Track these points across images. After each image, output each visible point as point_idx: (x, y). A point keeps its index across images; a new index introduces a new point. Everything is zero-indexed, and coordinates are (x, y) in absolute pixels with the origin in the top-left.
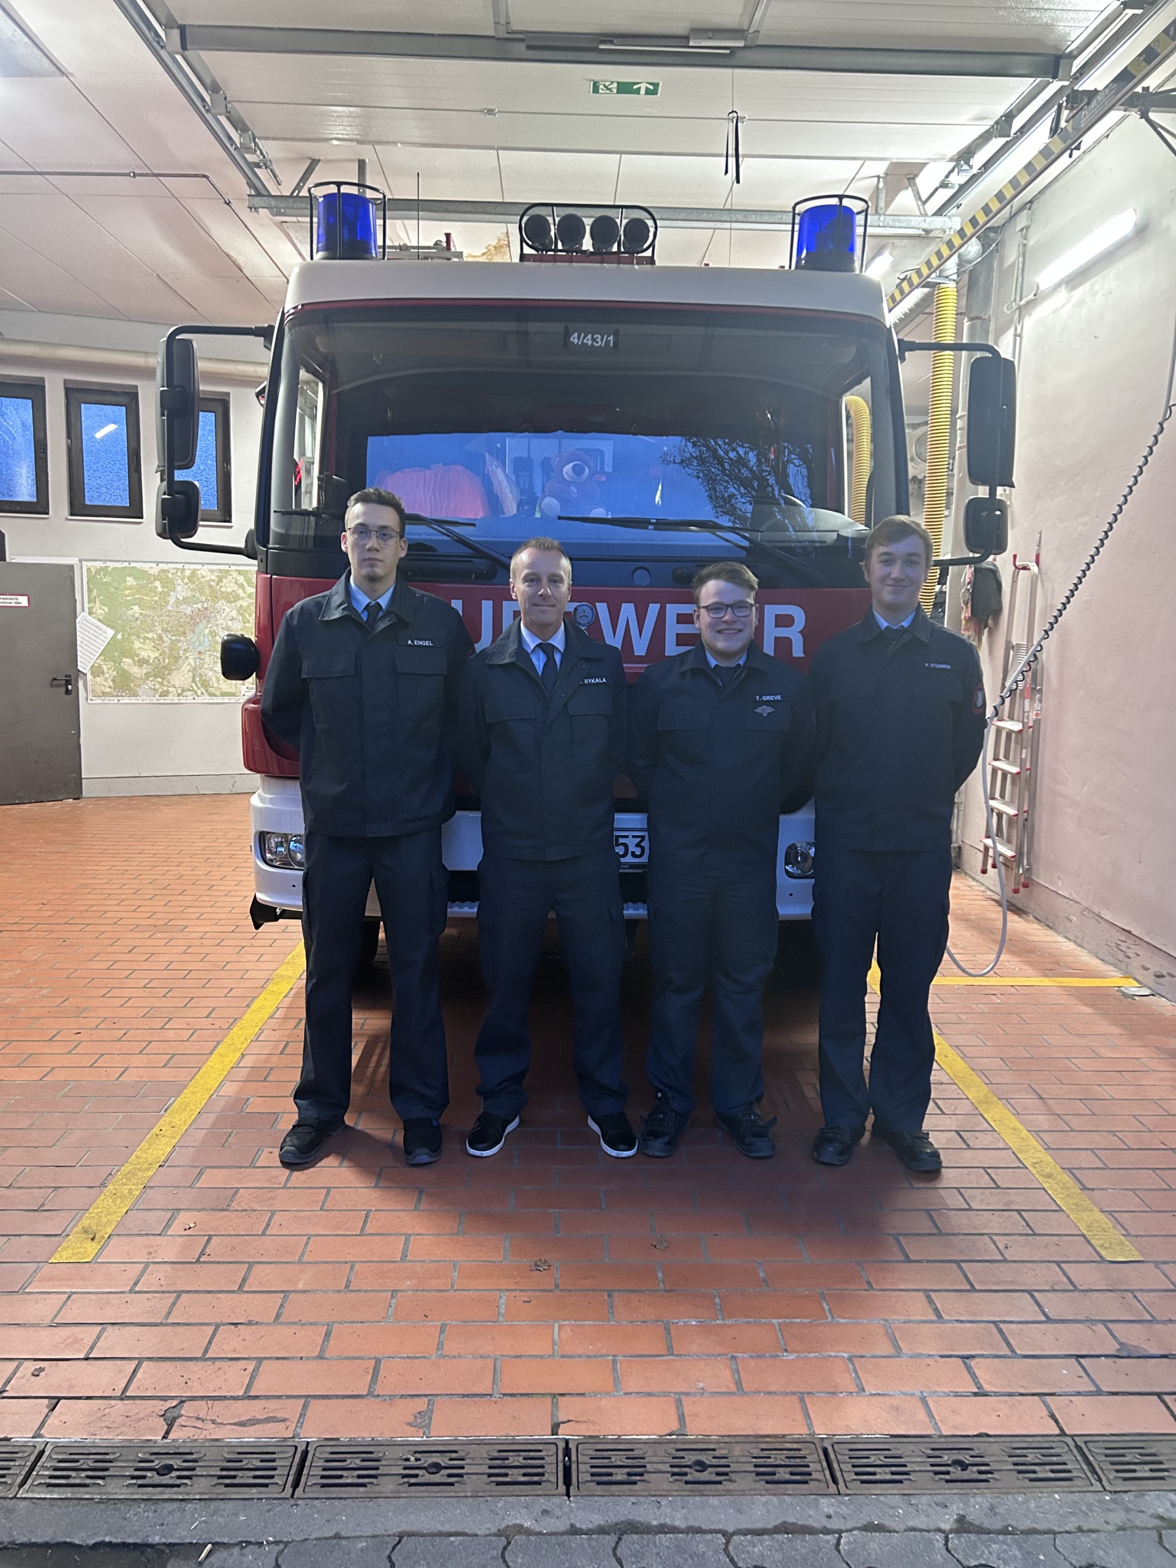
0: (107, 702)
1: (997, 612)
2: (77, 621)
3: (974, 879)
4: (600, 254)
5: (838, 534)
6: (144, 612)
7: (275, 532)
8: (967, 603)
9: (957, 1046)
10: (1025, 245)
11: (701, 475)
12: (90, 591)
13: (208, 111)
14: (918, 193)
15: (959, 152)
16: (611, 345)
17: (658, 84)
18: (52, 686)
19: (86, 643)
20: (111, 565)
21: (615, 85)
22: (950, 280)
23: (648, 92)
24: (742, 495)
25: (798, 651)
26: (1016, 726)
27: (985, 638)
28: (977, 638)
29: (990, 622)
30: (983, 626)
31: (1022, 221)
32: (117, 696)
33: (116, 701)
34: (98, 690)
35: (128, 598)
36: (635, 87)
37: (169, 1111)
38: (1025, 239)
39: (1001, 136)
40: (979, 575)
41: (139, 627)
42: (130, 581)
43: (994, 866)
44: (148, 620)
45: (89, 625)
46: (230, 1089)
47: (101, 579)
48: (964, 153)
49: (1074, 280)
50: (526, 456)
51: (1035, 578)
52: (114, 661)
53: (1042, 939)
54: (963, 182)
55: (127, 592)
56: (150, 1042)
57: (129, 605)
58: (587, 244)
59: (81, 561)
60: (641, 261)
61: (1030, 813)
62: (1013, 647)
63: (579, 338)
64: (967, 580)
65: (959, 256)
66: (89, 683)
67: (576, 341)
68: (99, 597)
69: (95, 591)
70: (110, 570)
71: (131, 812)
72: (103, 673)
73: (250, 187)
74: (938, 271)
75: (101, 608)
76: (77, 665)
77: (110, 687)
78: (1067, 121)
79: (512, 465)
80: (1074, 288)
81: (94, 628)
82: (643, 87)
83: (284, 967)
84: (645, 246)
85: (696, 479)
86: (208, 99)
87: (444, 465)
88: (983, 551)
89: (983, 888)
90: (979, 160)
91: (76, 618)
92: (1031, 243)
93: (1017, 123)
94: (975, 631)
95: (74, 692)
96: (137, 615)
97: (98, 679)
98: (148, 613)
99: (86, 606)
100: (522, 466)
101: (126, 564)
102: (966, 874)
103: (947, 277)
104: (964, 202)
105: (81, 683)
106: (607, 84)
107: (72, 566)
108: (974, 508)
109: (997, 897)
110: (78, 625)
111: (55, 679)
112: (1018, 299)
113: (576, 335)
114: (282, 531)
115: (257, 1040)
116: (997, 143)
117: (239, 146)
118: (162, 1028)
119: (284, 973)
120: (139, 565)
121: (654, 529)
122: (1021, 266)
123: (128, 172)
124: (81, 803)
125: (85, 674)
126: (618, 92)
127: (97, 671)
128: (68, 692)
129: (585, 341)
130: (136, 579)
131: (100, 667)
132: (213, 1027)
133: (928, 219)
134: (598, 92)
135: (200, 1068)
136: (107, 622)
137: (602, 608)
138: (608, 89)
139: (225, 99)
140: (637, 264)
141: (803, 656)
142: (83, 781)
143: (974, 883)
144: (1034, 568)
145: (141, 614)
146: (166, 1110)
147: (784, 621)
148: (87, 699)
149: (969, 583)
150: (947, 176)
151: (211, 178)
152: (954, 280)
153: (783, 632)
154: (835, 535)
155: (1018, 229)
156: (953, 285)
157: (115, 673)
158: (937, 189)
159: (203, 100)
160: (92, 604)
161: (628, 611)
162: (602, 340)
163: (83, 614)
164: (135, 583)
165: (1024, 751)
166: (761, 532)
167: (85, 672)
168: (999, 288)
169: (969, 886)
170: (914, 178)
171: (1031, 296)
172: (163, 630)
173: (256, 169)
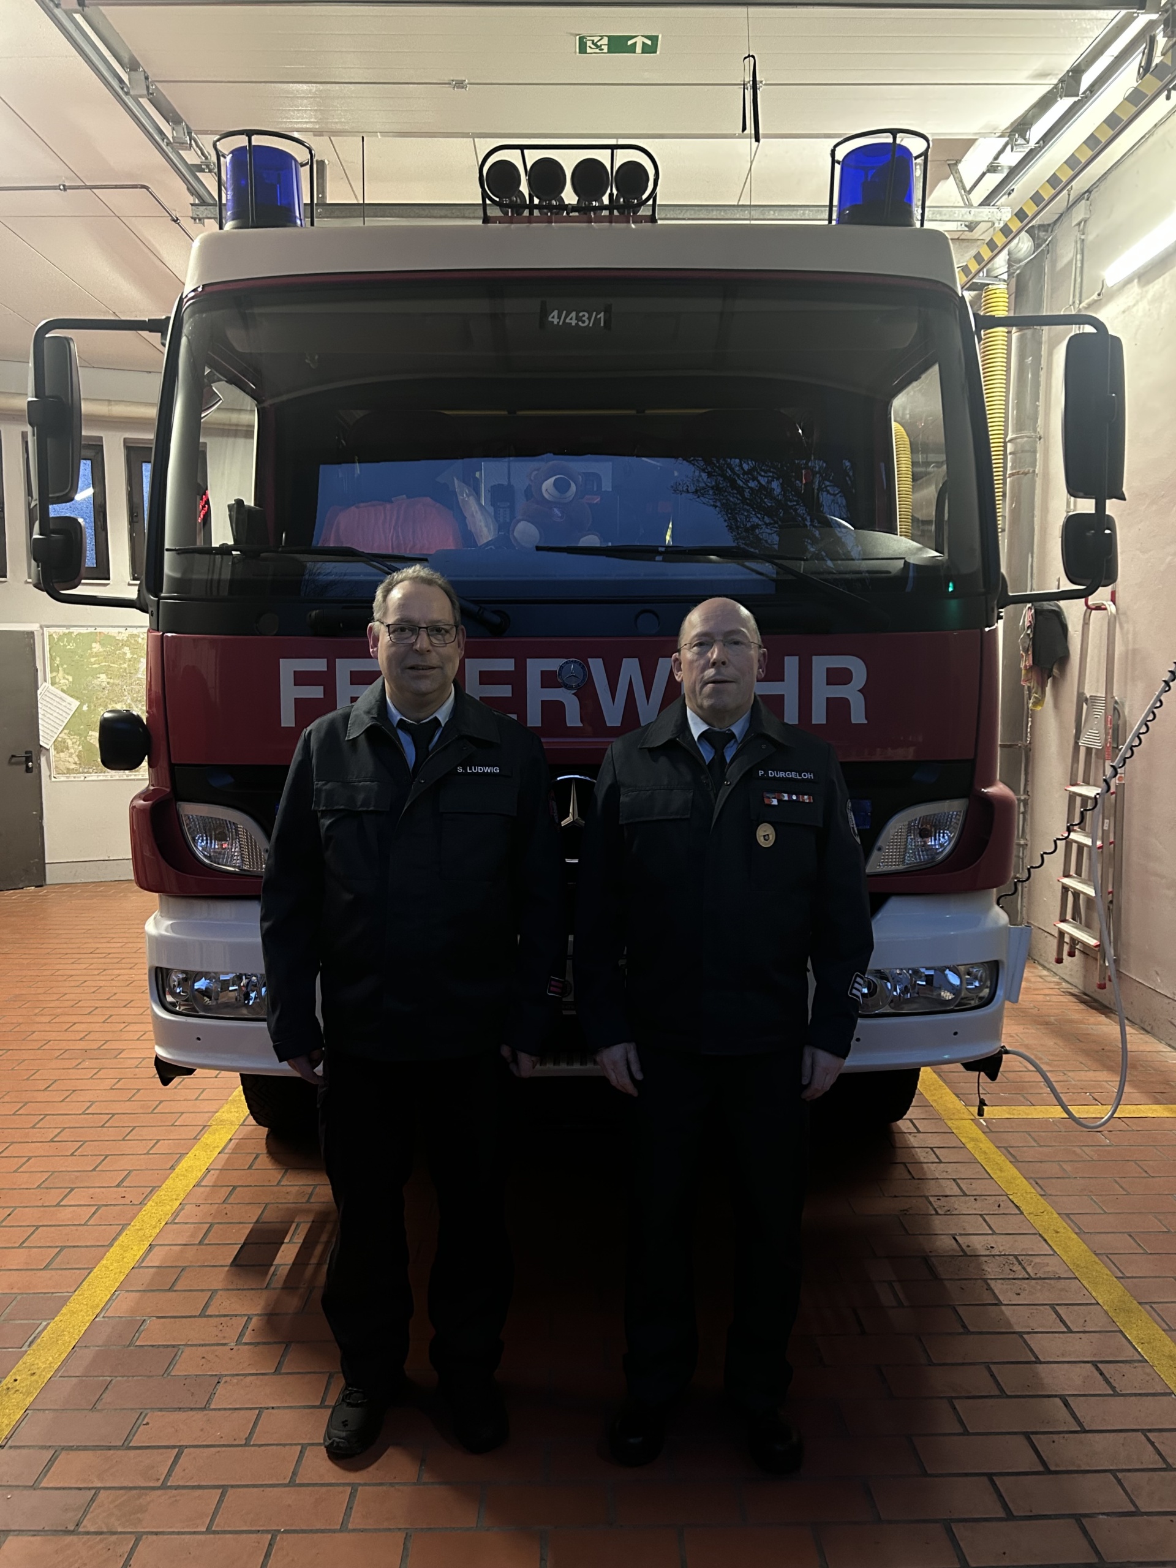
0: (73, 779)
1: (1063, 658)
2: (39, 692)
3: (1044, 967)
4: (583, 210)
5: (905, 561)
6: (112, 681)
7: (169, 577)
8: (1028, 650)
9: (1067, 1215)
10: (1083, 240)
11: (718, 504)
12: (52, 659)
13: (127, 94)
14: (961, 181)
15: (1012, 124)
16: (602, 324)
17: (657, 37)
18: (10, 763)
19: (48, 715)
20: (76, 631)
21: (605, 41)
22: (1000, 280)
23: (646, 49)
24: (767, 525)
25: (858, 716)
26: (1091, 791)
27: (1048, 689)
28: (1040, 689)
29: (1055, 671)
30: (1046, 676)
31: (1079, 213)
32: (83, 773)
33: (82, 778)
34: (62, 767)
35: (94, 666)
36: (630, 43)
37: (34, 1346)
38: (1083, 234)
39: (1066, 96)
40: (1040, 618)
41: (106, 698)
42: (96, 647)
43: (1071, 954)
44: (117, 689)
45: (52, 696)
46: (124, 1305)
47: (65, 645)
48: (1020, 124)
49: (1146, 275)
50: (506, 483)
51: (1112, 619)
52: (79, 735)
53: (1141, 1049)
54: (1013, 164)
55: (93, 660)
56: (38, 1227)
57: (95, 674)
58: (569, 196)
59: (41, 627)
60: (639, 220)
61: (1115, 893)
62: (1086, 700)
63: (559, 318)
64: (1027, 624)
65: (1009, 254)
66: (52, 758)
67: (556, 321)
68: (62, 666)
69: (58, 659)
70: (73, 636)
71: (95, 901)
72: (68, 748)
73: (192, 194)
74: (985, 270)
75: (64, 678)
76: (39, 740)
77: (75, 763)
78: (1163, 54)
79: (489, 495)
80: (1148, 282)
81: (57, 699)
82: (639, 41)
83: (226, 1107)
84: (644, 197)
85: (712, 508)
86: (125, 77)
87: (408, 497)
88: (1089, 582)
89: (1056, 979)
90: (1037, 132)
91: (37, 688)
92: (1090, 237)
93: (1087, 79)
94: (1038, 683)
95: (35, 771)
96: (104, 685)
97: (62, 755)
98: (117, 681)
99: (49, 676)
100: (501, 496)
101: (92, 630)
102: (1034, 960)
103: (996, 277)
104: (1016, 187)
105: (43, 760)
106: (596, 39)
107: (32, 633)
108: (1074, 526)
109: (1075, 991)
110: (39, 697)
111: (13, 756)
112: (1077, 302)
113: (556, 313)
114: (177, 575)
115: (173, 1222)
116: (1064, 104)
117: (172, 140)
118: (58, 1205)
119: (226, 1116)
120: (105, 630)
121: (664, 560)
122: (1079, 265)
123: (58, 185)
124: (43, 891)
125: (48, 750)
126: (609, 52)
127: (61, 746)
128: (28, 770)
129: (568, 321)
130: (103, 645)
131: (65, 742)
132: (122, 1201)
133: (973, 210)
134: (585, 52)
135: (92, 1269)
136: (70, 692)
137: (596, 666)
138: (597, 47)
139: (147, 78)
140: (633, 222)
141: (866, 722)
142: (47, 866)
143: (1045, 973)
144: (1112, 608)
145: (108, 683)
146: (29, 1346)
147: (839, 677)
148: (50, 776)
149: (1028, 628)
150: (996, 158)
151: (152, 189)
152: (1005, 281)
153: (838, 692)
154: (901, 563)
155: (1074, 223)
156: (1003, 286)
157: (80, 747)
158: (984, 174)
159: (121, 81)
160: (54, 674)
161: (630, 668)
162: (589, 319)
163: (45, 684)
164: (101, 650)
165: (1106, 821)
166: (804, 560)
167: (48, 747)
168: (1052, 293)
169: (1041, 977)
170: (956, 164)
171: (1095, 297)
172: (132, 700)
173: (198, 174)
